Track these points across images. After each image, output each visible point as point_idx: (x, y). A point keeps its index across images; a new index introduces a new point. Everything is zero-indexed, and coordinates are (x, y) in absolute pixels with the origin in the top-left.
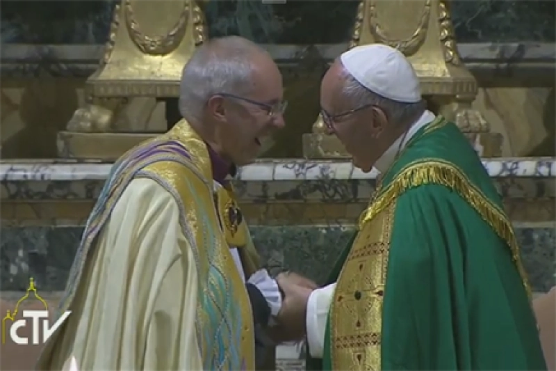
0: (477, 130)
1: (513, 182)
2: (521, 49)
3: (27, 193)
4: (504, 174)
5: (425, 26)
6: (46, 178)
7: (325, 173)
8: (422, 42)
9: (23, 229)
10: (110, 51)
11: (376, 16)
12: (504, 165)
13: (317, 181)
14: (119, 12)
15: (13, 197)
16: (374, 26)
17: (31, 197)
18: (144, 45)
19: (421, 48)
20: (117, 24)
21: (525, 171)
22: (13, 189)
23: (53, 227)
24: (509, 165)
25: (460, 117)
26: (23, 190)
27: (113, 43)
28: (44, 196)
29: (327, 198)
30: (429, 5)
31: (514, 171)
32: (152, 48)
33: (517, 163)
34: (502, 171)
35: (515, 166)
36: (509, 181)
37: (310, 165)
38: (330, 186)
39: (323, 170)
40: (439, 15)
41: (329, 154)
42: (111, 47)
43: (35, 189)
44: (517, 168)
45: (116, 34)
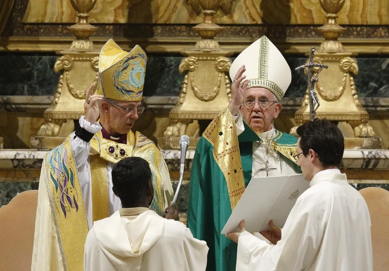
3: (23, 165)
5: (219, 87)
6: (36, 158)
7: (176, 156)
8: (217, 94)
9: (19, 183)
10: (59, 97)
11: (194, 82)
13: (171, 160)
14: (63, 78)
15: (15, 167)
16: (194, 86)
17: (25, 167)
18: (76, 94)
19: (217, 97)
20: (62, 84)
22: (16, 163)
23: (34, 182)
26: (21, 163)
27: (60, 93)
28: (31, 167)
29: (174, 168)
30: (221, 77)
32: (80, 96)
37: (168, 152)
38: (176, 162)
39: (175, 154)
40: (225, 82)
41: (175, 147)
42: (59, 95)
43: (27, 163)
45: (62, 89)
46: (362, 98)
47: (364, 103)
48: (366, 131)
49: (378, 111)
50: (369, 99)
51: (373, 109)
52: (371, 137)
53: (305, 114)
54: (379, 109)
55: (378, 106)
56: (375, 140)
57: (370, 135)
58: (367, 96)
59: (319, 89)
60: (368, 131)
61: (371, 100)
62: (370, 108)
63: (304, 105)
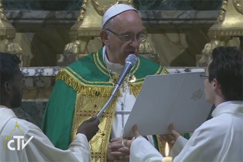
0: (19, 53)
1: (40, 79)
2: (21, 13)
4: (37, 75)
12: (36, 70)
21: (48, 73)
24: (39, 71)
25: (10, 47)
31: (42, 74)
33: (43, 69)
34: (36, 74)
35: (42, 71)
36: (38, 78)
44: (43, 72)
46: (144, 11)
47: (145, 16)
48: (143, 47)
49: (160, 24)
50: (151, 12)
51: (155, 22)
52: (148, 53)
53: (79, 30)
54: (161, 22)
55: (160, 20)
56: (153, 56)
57: (148, 51)
58: (149, 9)
59: (95, 3)
60: (145, 48)
61: (152, 13)
62: (151, 22)
63: (79, 20)
